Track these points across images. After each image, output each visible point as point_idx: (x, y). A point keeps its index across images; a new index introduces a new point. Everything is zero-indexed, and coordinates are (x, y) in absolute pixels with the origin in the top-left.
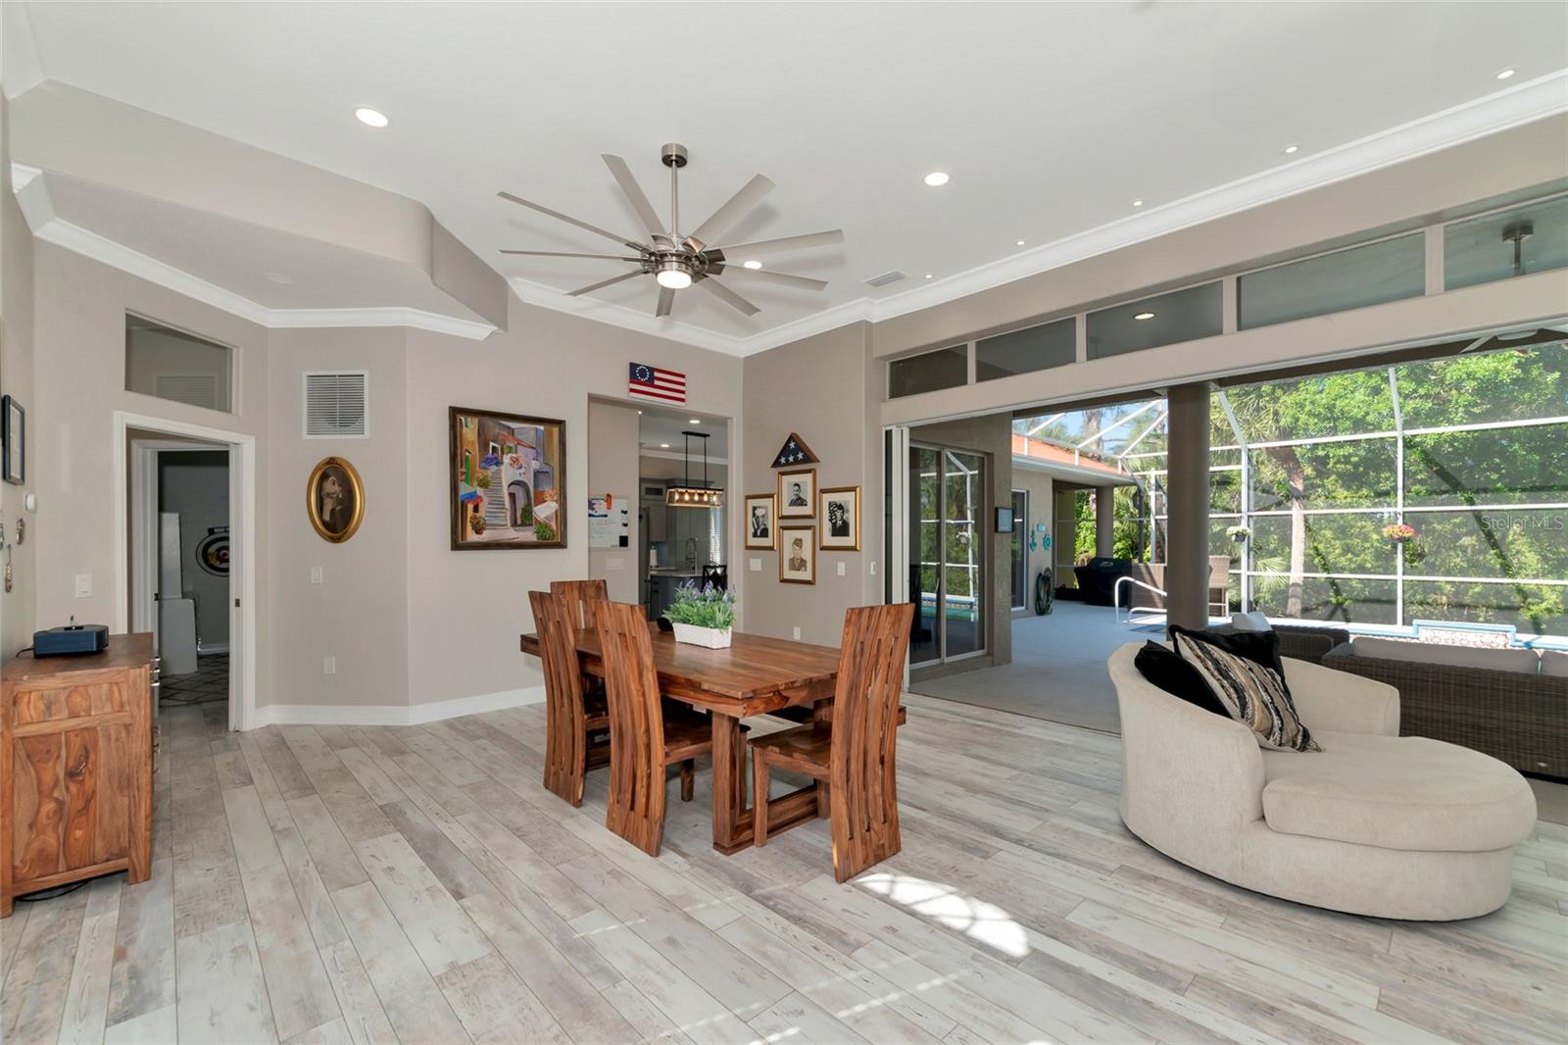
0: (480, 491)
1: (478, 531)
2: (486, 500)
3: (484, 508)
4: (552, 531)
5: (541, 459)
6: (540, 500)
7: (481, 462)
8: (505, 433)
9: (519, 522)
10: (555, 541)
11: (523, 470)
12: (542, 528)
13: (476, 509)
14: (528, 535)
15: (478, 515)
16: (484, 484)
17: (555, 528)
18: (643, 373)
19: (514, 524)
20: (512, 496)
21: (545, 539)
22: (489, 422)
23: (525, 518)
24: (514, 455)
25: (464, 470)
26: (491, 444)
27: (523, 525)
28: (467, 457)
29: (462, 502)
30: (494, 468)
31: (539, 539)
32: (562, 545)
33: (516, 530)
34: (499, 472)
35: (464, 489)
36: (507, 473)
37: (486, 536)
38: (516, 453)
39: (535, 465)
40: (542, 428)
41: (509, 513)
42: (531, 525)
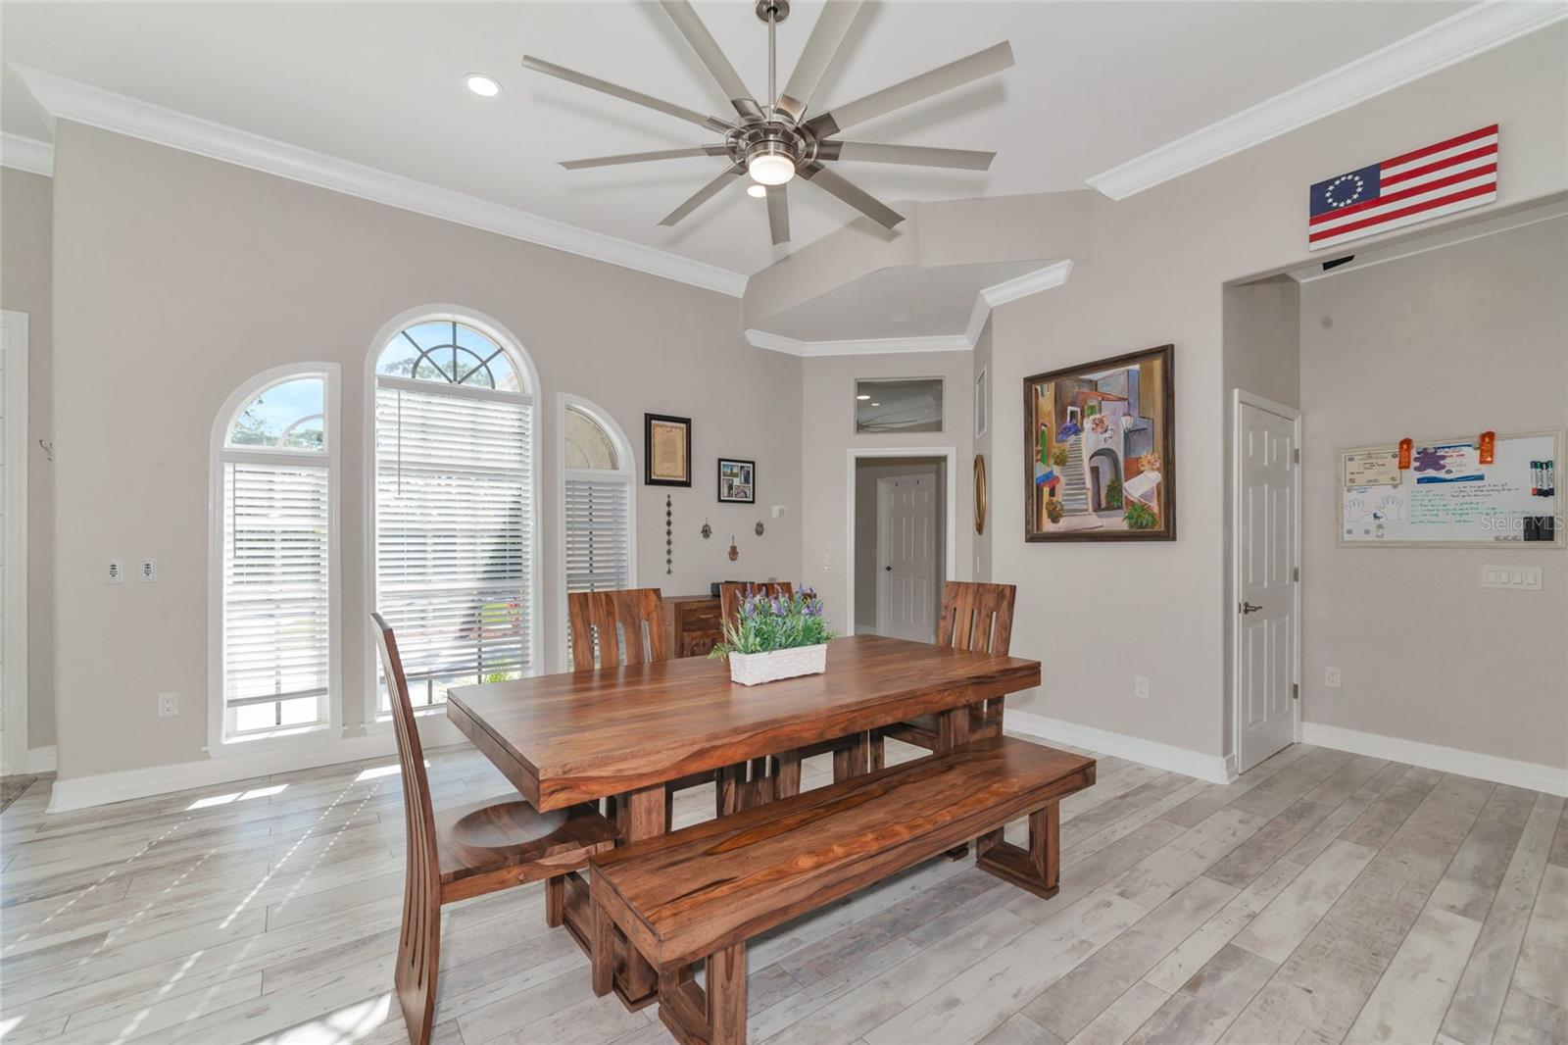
0: (1057, 470)
1: (1055, 519)
2: (1063, 480)
3: (1060, 489)
4: (1152, 515)
5: (1135, 413)
6: (1133, 470)
7: (1058, 434)
8: (1086, 390)
9: (1104, 505)
10: (1156, 529)
11: (1109, 434)
12: (1137, 511)
13: (1052, 493)
14: (1117, 522)
15: (1054, 499)
16: (1061, 461)
17: (1156, 510)
18: (1344, 188)
19: (1098, 508)
20: (1095, 471)
21: (1141, 527)
22: (1068, 382)
23: (1111, 498)
24: (1098, 416)
25: (1040, 448)
26: (1070, 408)
27: (1109, 508)
28: (1044, 431)
29: (1038, 486)
30: (1072, 438)
31: (1131, 527)
32: (1168, 534)
33: (1100, 516)
34: (1078, 443)
35: (1040, 470)
36: (1089, 440)
37: (1064, 524)
38: (1100, 411)
39: (1126, 422)
40: (1136, 367)
41: (1090, 494)
42: (1121, 508)
